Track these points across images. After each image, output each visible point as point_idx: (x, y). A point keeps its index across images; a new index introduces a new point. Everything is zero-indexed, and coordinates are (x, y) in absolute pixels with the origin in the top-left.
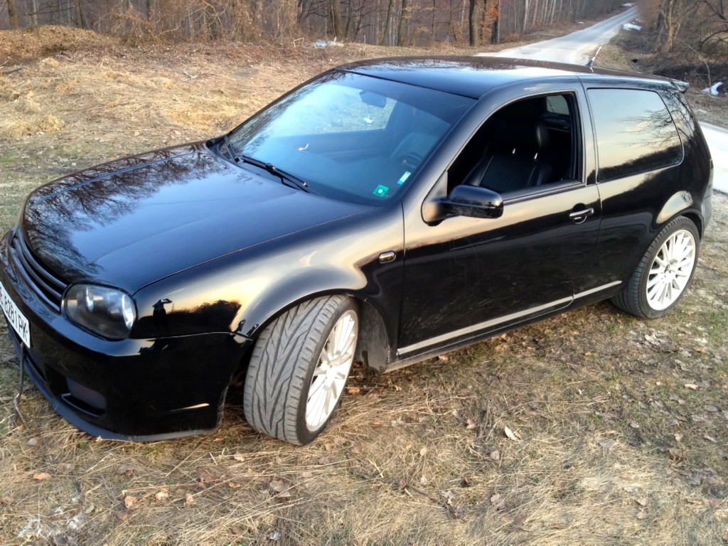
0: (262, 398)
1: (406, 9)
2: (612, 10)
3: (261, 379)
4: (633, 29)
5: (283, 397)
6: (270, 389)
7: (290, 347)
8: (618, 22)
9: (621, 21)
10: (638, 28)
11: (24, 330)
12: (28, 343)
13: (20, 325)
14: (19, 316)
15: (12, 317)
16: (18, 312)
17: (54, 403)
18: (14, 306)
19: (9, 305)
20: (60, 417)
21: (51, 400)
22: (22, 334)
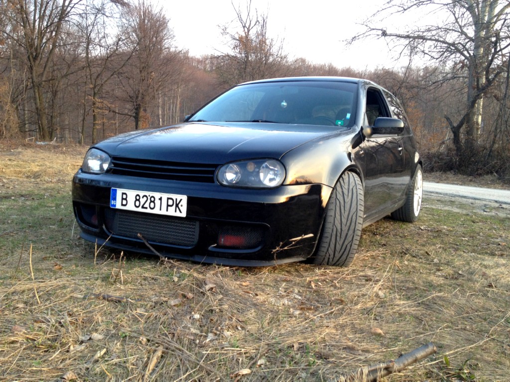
0: (339, 228)
3: (338, 216)
5: (353, 224)
6: (344, 221)
7: (350, 194)
11: (177, 206)
12: (184, 214)
13: (168, 206)
14: (168, 199)
15: (152, 205)
16: (165, 196)
17: (197, 258)
18: (157, 195)
19: (145, 198)
20: (209, 264)
21: (191, 259)
22: (172, 212)
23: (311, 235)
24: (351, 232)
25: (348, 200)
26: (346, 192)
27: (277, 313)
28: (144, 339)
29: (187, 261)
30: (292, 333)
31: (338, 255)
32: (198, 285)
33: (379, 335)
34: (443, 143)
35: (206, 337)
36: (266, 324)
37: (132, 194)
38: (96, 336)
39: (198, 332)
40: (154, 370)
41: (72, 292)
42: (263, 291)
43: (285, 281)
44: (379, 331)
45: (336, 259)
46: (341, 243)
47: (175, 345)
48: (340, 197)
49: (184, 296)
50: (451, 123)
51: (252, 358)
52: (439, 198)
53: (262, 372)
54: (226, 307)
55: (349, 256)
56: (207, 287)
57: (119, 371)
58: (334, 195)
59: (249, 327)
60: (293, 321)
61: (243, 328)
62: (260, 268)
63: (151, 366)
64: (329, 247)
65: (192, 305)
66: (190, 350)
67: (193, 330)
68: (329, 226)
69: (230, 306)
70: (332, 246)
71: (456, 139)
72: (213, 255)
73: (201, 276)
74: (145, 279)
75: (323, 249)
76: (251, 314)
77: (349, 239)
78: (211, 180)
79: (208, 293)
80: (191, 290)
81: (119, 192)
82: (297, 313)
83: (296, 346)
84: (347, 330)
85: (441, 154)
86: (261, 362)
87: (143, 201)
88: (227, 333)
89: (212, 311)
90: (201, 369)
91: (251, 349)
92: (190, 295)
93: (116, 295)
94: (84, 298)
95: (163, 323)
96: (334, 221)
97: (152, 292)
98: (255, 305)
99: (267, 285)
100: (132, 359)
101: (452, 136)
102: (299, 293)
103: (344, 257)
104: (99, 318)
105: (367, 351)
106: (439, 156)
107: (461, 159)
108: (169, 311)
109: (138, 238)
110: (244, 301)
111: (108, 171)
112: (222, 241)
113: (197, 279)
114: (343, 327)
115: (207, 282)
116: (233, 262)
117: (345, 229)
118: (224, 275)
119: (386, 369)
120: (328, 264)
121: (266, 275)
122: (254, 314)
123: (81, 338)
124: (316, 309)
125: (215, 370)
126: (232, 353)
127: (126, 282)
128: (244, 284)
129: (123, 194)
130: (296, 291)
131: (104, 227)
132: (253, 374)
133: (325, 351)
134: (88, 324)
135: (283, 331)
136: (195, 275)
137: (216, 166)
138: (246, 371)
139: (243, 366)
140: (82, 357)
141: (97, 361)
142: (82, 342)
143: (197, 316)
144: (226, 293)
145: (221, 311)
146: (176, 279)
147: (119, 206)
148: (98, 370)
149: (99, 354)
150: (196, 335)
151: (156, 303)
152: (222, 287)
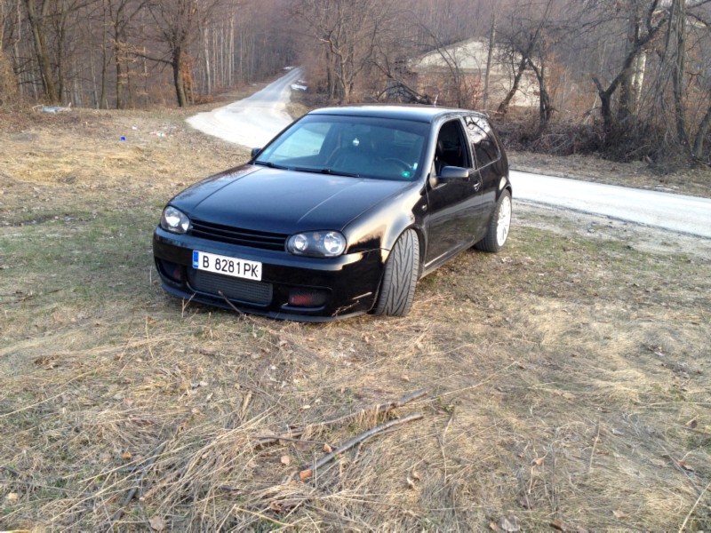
0: (396, 285)
1: (122, 75)
2: (276, 73)
3: (395, 275)
4: (300, 90)
5: (408, 282)
6: (400, 279)
7: (407, 255)
8: (285, 84)
9: (287, 82)
10: (304, 88)
11: (253, 271)
12: (259, 278)
13: (245, 270)
14: (245, 264)
15: (231, 269)
16: (242, 262)
17: (271, 314)
18: (236, 261)
19: (225, 263)
20: (282, 320)
21: (267, 315)
22: (248, 276)
23: (370, 293)
24: (406, 289)
25: (404, 260)
26: (403, 252)
27: (333, 365)
28: (238, 386)
29: (262, 316)
30: (342, 380)
31: (395, 308)
32: (273, 341)
33: (405, 380)
34: (588, 113)
35: (281, 383)
36: (324, 374)
37: (212, 258)
38: (203, 383)
39: (275, 380)
40: (248, 407)
41: (174, 347)
42: (325, 345)
43: (345, 334)
44: (407, 378)
45: (394, 311)
46: (398, 297)
47: (260, 390)
48: (397, 258)
49: (263, 351)
50: (599, 87)
51: (312, 398)
52: (544, 213)
53: (317, 407)
54: (295, 360)
55: (406, 308)
56: (281, 343)
57: (226, 407)
58: (392, 256)
59: (312, 376)
60: (345, 371)
61: (307, 377)
62: (325, 323)
63: (246, 404)
64: (387, 300)
65: (270, 359)
66: (270, 393)
67: (272, 379)
68: (387, 284)
69: (299, 360)
70: (390, 300)
71: (605, 109)
72: (285, 312)
73: (275, 333)
74: (230, 335)
75: (381, 303)
76: (314, 366)
77: (404, 294)
78: (282, 249)
79: (281, 349)
80: (268, 346)
81: (201, 255)
82: (349, 364)
83: (343, 390)
84: (383, 377)
85: (585, 128)
86: (317, 401)
87: (223, 264)
88: (296, 381)
89: (285, 364)
90: (278, 405)
91: (312, 393)
92: (268, 350)
93: (210, 349)
94: (185, 353)
95: (250, 373)
96: (392, 278)
97: (237, 347)
98: (317, 358)
99: (330, 340)
100: (232, 400)
101: (600, 104)
102: (355, 347)
103: (401, 309)
104: (201, 369)
105: (391, 393)
106: (581, 131)
107: (609, 135)
108: (253, 364)
109: (218, 295)
110: (310, 355)
111: (189, 232)
112: (293, 300)
113: (272, 335)
114: (380, 374)
115: (281, 338)
116: (302, 318)
117: (401, 286)
118: (294, 331)
119: (393, 405)
120: (387, 314)
121: (330, 330)
122: (316, 366)
123: (193, 385)
124: (365, 360)
125: (287, 406)
126: (298, 395)
127: (215, 339)
128: (310, 339)
129: (204, 257)
130: (352, 345)
131: (188, 285)
132: (312, 408)
133: (362, 393)
134: (194, 374)
135: (336, 379)
136: (270, 331)
137: (286, 236)
138: (308, 407)
139: (306, 403)
140: (198, 399)
141: (209, 401)
142: (193, 388)
143: (274, 368)
144: (294, 348)
145: (291, 363)
146: (255, 335)
147: (201, 267)
148: (212, 407)
149: (209, 397)
150: (273, 382)
151: (242, 356)
152: (292, 344)
